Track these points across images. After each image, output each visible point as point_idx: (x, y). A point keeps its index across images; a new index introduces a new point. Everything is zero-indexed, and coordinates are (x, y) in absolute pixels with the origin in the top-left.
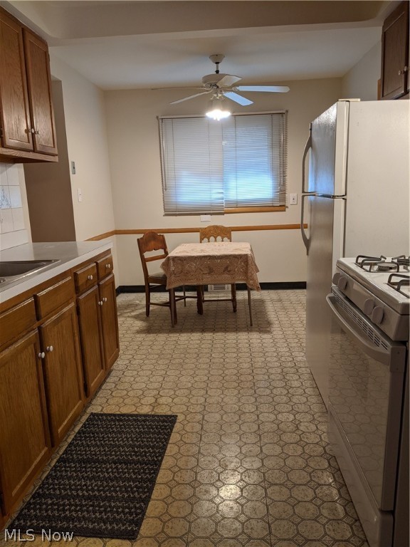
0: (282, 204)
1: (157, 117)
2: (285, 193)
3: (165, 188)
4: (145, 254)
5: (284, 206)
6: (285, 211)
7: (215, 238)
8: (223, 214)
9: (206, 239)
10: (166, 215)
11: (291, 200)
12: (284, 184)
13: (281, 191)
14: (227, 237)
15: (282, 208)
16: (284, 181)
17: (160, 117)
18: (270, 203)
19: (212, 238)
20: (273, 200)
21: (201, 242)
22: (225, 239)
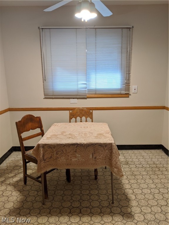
0: (126, 92)
1: (39, 28)
2: (129, 85)
3: (44, 80)
4: (22, 135)
5: (128, 94)
6: (128, 97)
7: (81, 118)
8: (86, 98)
9: (74, 119)
10: (45, 98)
11: (133, 90)
12: (129, 80)
13: (127, 83)
14: (90, 117)
15: (127, 95)
16: (129, 77)
17: (40, 28)
18: (119, 92)
19: (78, 118)
20: (121, 89)
21: (70, 122)
22: (88, 119)
